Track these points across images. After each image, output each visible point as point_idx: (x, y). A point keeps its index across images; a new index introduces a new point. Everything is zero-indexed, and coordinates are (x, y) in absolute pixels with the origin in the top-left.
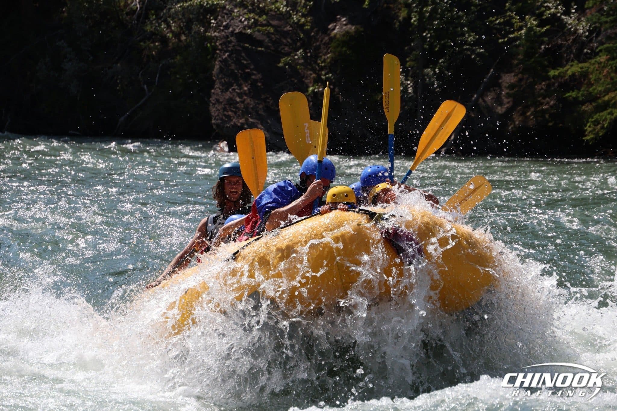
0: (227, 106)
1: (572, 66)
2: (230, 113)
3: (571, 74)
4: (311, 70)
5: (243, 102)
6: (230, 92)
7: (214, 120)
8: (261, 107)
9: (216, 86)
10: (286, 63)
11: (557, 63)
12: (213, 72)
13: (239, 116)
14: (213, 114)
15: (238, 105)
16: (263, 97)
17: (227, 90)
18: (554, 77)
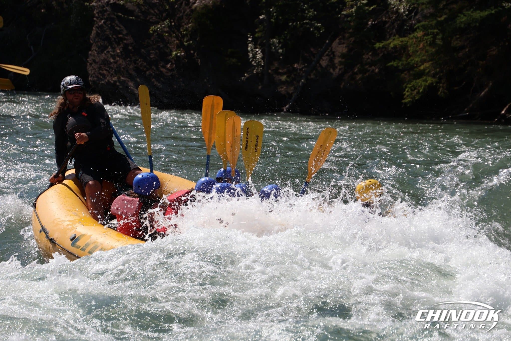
0: (102, 66)
1: (394, 39)
2: (105, 72)
3: (393, 46)
4: (175, 37)
5: (116, 63)
6: (105, 54)
7: (91, 77)
8: (131, 67)
9: (93, 49)
10: (155, 31)
11: (382, 37)
12: (91, 37)
13: (112, 74)
14: (90, 72)
15: (112, 65)
16: (133, 59)
17: (102, 52)
18: (379, 48)
